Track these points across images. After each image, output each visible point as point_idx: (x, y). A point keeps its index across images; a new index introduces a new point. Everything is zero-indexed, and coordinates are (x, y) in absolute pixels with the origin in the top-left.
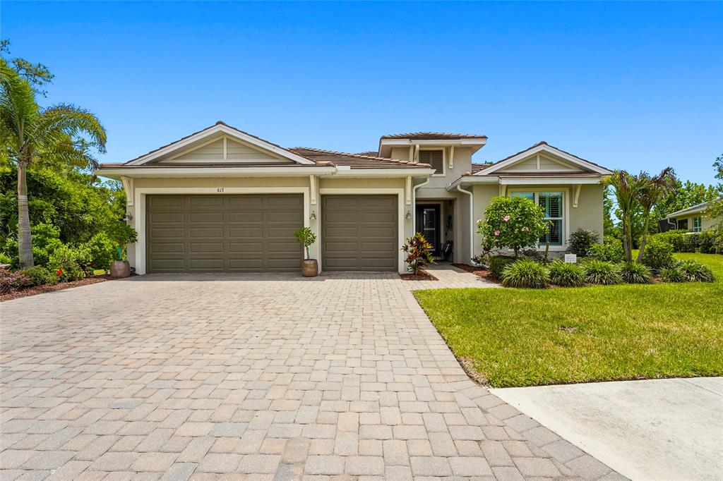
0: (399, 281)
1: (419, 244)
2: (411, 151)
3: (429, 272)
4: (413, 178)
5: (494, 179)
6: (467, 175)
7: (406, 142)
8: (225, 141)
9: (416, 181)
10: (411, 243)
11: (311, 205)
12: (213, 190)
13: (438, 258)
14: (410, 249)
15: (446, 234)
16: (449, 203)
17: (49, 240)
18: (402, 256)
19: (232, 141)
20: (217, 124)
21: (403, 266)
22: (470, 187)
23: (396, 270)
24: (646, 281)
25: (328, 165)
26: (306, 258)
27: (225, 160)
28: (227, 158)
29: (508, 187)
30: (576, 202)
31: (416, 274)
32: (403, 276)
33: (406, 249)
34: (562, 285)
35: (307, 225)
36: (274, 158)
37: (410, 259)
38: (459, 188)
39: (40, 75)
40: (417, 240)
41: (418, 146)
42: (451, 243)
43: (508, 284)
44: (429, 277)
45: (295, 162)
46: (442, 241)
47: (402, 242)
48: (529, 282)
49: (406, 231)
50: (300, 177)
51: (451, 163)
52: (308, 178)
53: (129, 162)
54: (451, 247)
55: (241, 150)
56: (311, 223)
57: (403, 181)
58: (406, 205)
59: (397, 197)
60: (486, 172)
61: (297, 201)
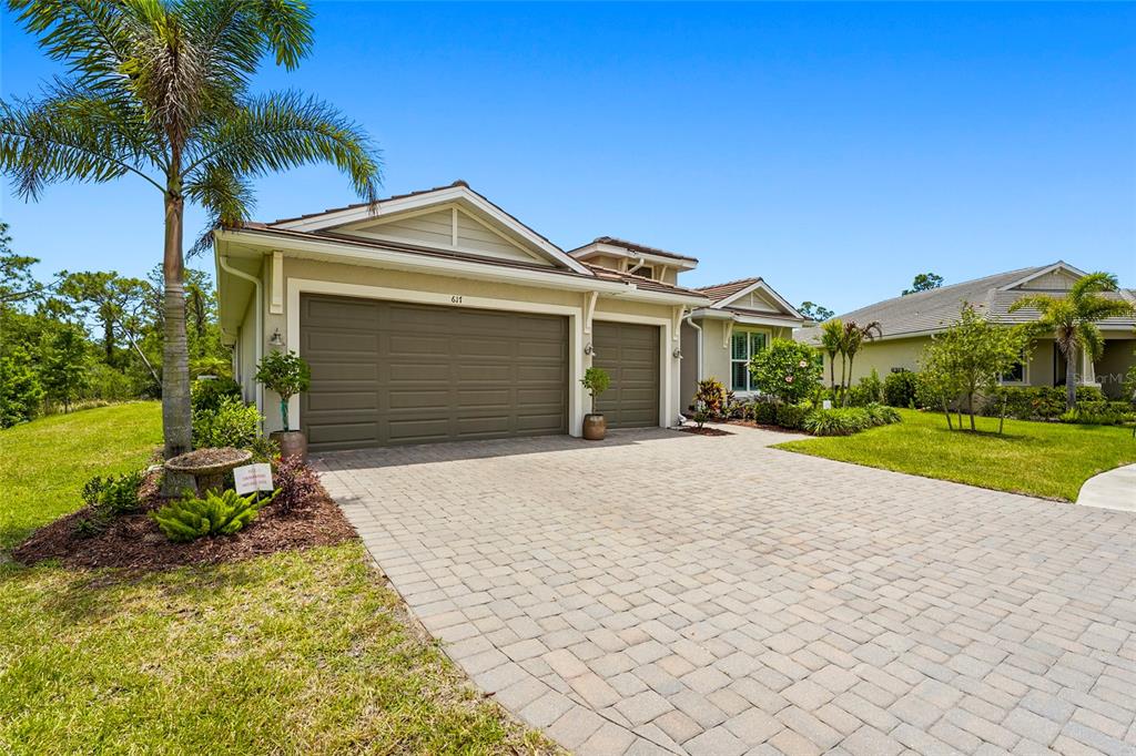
5: (729, 314)
8: (459, 210)
12: (444, 298)
19: (465, 215)
20: (456, 185)
22: (699, 321)
23: (658, 424)
25: (620, 281)
27: (455, 248)
28: (459, 244)
38: (690, 320)
41: (642, 261)
45: (568, 269)
50: (571, 292)
52: (587, 295)
53: (278, 223)
55: (479, 236)
56: (584, 360)
57: (671, 309)
58: (671, 341)
59: (657, 329)
60: (720, 305)
61: (556, 327)
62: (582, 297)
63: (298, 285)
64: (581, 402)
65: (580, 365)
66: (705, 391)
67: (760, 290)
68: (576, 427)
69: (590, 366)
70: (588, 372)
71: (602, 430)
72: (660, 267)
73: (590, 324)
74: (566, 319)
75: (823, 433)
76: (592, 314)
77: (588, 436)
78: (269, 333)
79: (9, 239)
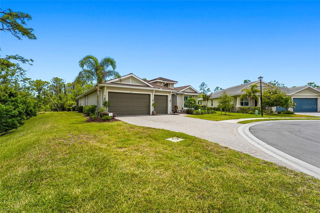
2: (162, 83)
5: (182, 93)
7: (162, 81)
8: (131, 78)
11: (152, 98)
12: (129, 92)
20: (131, 74)
21: (169, 112)
22: (177, 94)
25: (159, 88)
27: (131, 84)
36: (144, 84)
38: (175, 94)
45: (149, 86)
49: (170, 104)
50: (150, 90)
55: (134, 81)
56: (153, 102)
57: (169, 92)
58: (170, 98)
59: (167, 96)
60: (181, 91)
61: (148, 96)
62: (152, 91)
63: (108, 91)
64: (152, 109)
65: (152, 102)
66: (175, 107)
67: (190, 88)
68: (151, 113)
69: (154, 103)
70: (153, 104)
71: (155, 114)
72: (170, 84)
73: (153, 95)
74: (150, 95)
75: (195, 114)
76: (154, 94)
77: (153, 114)
78: (104, 98)
79: (25, 74)
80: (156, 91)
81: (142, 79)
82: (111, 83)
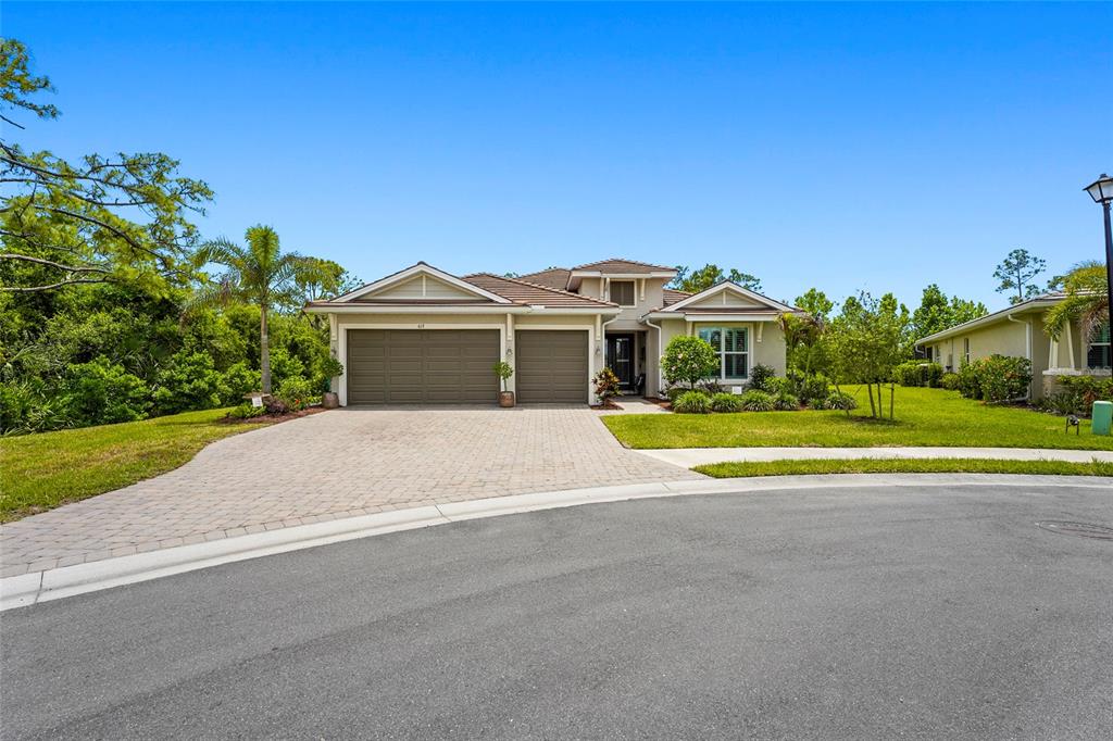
0: (589, 410)
1: (608, 377)
2: (602, 282)
3: (617, 404)
4: (602, 316)
5: (681, 315)
6: (655, 311)
7: (596, 274)
8: (424, 278)
9: (605, 318)
10: (600, 377)
11: (507, 341)
12: (415, 326)
13: (632, 392)
14: (599, 382)
15: (640, 366)
16: (642, 334)
17: (206, 372)
18: (592, 388)
19: (430, 278)
20: (418, 264)
21: (593, 398)
22: (658, 322)
23: (587, 402)
24: (792, 409)
25: (525, 305)
26: (503, 390)
27: (424, 297)
28: (426, 296)
29: (694, 323)
30: (760, 337)
31: (605, 404)
32: (592, 407)
33: (595, 382)
34: (721, 412)
35: (503, 360)
36: (471, 295)
37: (599, 392)
38: (648, 322)
39: (200, 191)
40: (606, 374)
41: (608, 280)
42: (644, 375)
43: (679, 411)
44: (616, 408)
45: (491, 301)
46: (636, 375)
47: (592, 376)
48: (692, 409)
49: (596, 365)
50: (498, 315)
51: (642, 295)
52: (505, 315)
54: (644, 381)
55: (439, 288)
56: (506, 357)
57: (593, 318)
58: (596, 341)
60: (674, 307)
61: (490, 336)
62: (503, 317)
63: (345, 326)
72: (640, 281)
73: (511, 333)
74: (495, 332)
76: (512, 327)
80: (516, 317)
81: (462, 279)
82: (351, 301)
